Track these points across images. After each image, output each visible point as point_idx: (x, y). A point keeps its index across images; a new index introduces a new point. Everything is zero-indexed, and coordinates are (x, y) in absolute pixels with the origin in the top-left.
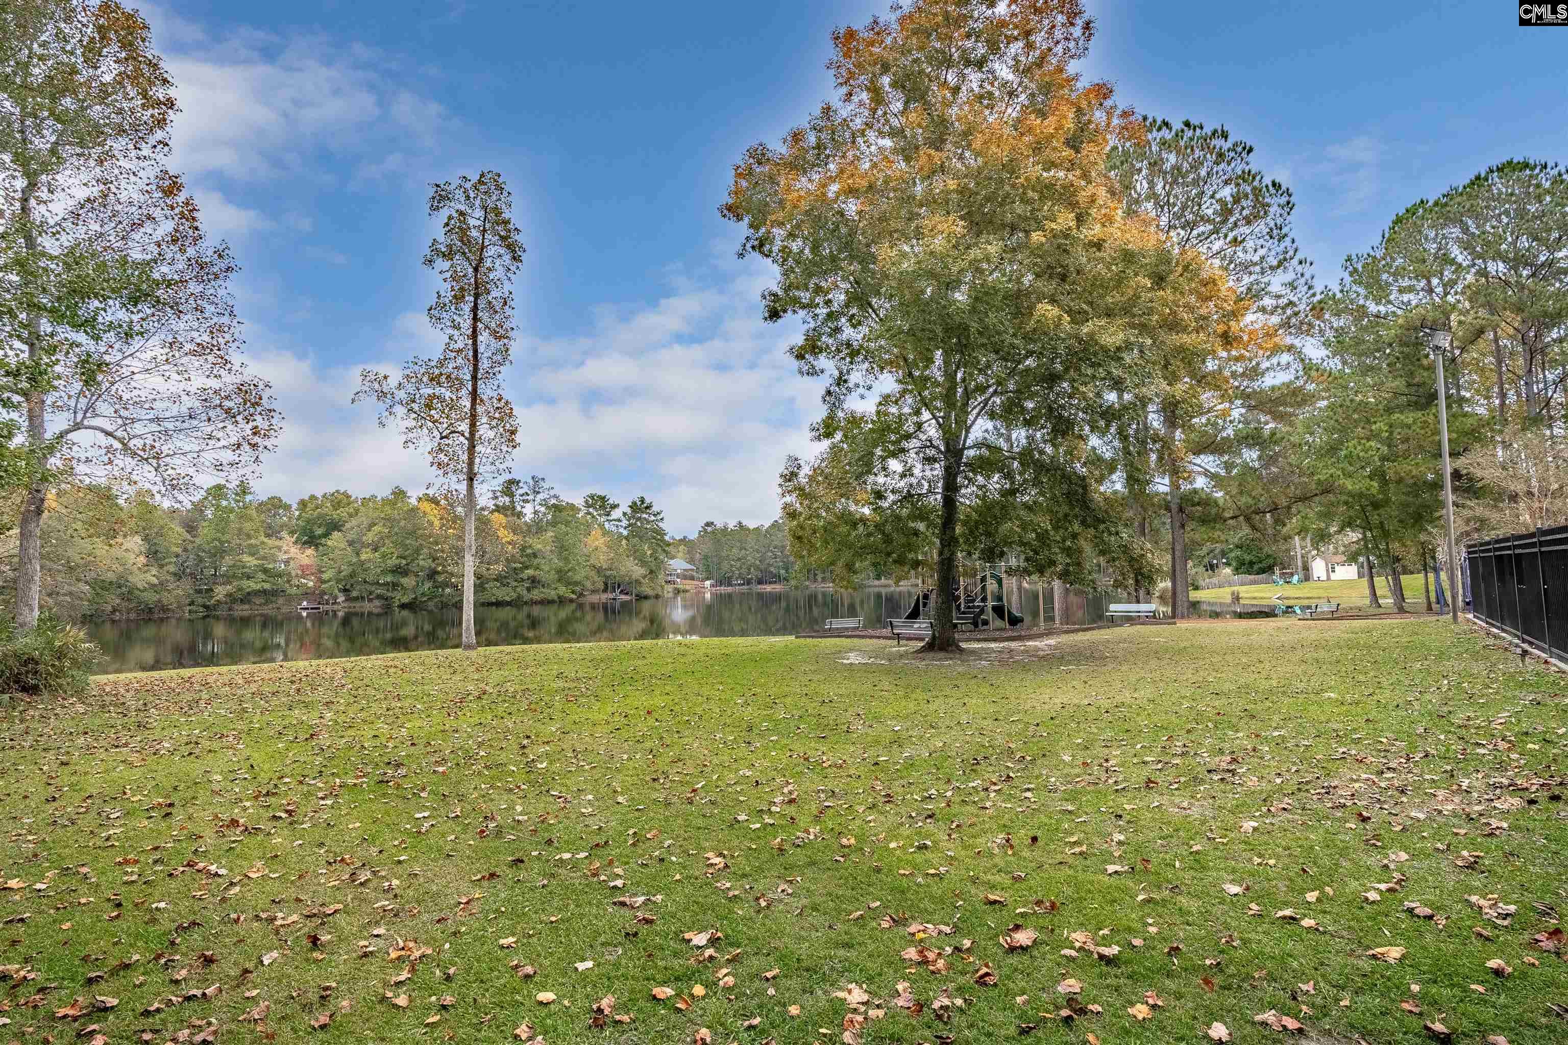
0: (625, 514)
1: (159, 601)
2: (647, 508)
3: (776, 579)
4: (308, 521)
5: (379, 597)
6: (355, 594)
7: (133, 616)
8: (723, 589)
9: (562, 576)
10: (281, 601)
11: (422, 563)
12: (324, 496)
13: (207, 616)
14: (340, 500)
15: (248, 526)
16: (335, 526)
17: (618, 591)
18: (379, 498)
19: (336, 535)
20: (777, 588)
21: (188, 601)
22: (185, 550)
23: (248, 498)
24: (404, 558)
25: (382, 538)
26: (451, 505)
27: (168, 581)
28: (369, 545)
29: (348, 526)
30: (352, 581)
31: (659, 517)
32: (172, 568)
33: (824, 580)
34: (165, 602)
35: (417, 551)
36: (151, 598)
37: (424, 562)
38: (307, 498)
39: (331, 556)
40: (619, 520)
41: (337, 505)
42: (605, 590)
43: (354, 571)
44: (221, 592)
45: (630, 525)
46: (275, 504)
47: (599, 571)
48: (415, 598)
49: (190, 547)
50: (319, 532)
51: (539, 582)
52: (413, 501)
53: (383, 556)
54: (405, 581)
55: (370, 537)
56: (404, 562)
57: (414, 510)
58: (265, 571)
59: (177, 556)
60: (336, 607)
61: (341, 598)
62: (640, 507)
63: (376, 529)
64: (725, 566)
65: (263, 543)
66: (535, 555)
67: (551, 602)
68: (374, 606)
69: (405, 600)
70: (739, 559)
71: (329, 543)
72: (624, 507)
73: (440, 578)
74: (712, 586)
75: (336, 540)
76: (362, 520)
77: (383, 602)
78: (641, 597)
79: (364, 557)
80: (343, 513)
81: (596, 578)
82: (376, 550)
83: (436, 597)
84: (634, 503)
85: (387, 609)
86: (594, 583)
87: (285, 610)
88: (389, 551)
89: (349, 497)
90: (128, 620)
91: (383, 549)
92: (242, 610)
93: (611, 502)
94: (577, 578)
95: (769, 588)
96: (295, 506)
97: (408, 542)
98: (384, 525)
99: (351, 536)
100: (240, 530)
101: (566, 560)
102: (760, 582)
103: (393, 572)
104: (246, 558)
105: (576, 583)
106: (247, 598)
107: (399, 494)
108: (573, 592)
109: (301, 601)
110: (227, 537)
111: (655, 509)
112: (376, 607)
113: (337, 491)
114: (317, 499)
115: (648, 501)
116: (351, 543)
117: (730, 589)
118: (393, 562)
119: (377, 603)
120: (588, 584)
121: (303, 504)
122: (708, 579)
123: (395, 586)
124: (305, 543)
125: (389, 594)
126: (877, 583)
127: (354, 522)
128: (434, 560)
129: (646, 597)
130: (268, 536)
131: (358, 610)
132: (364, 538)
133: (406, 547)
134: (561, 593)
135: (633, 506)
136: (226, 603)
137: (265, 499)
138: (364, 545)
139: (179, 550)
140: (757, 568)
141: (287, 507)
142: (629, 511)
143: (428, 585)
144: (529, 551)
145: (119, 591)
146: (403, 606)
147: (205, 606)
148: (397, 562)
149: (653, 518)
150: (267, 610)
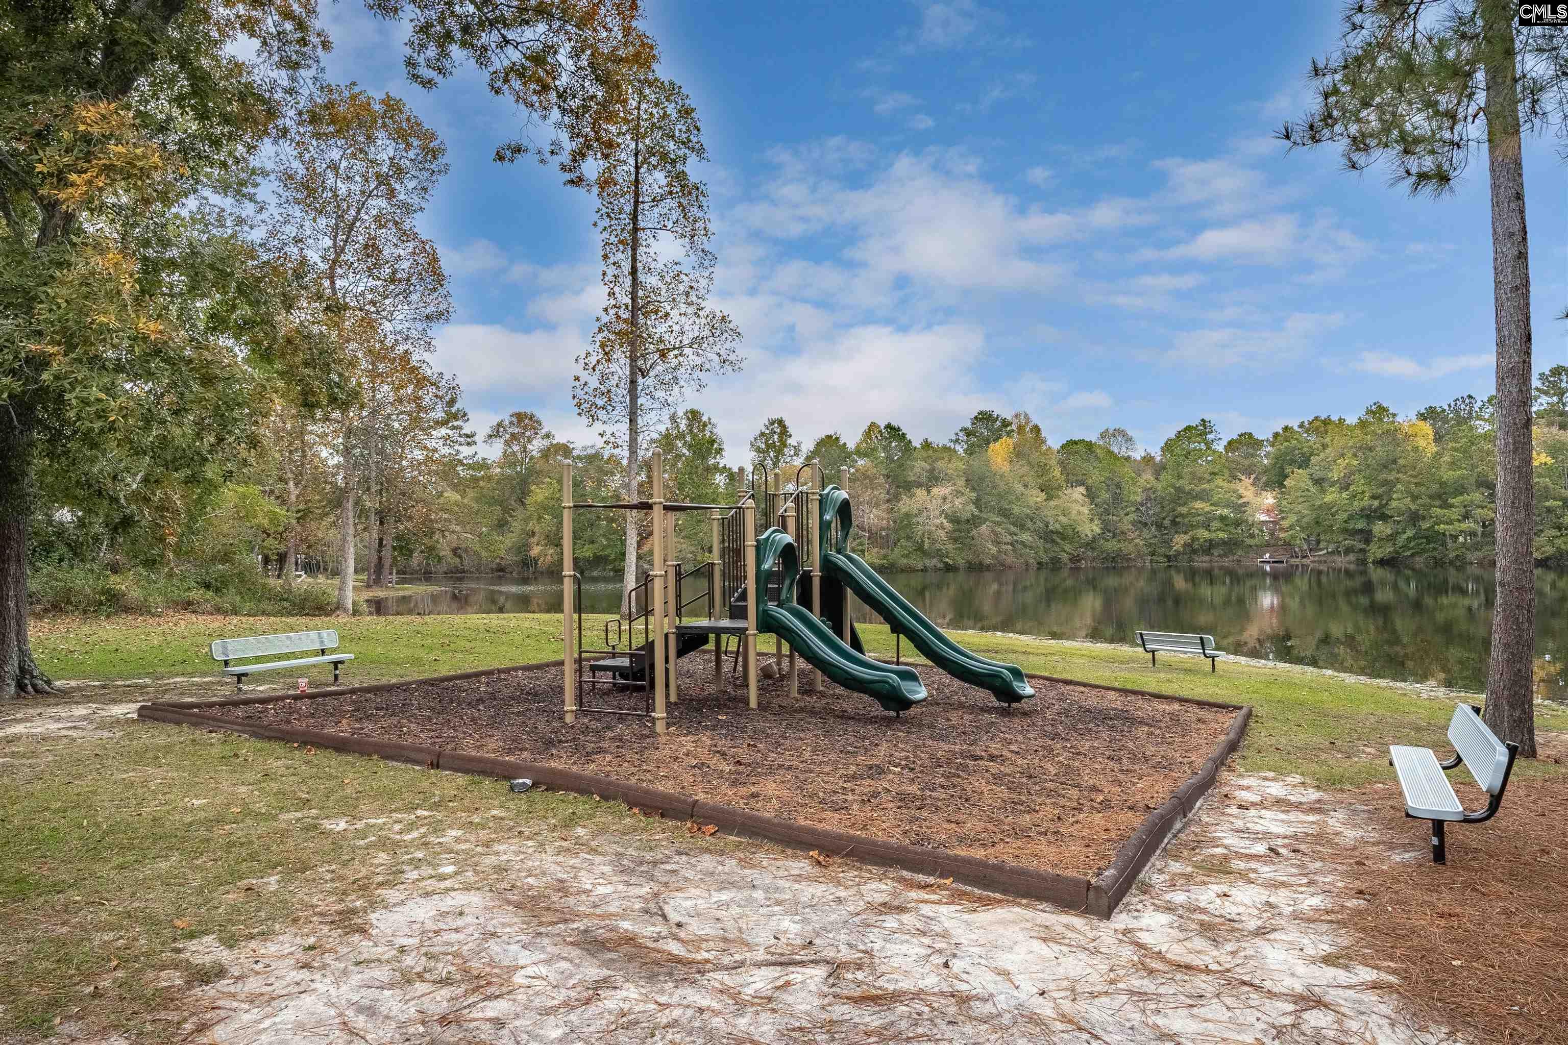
1: (1121, 550)
4: (1281, 457)
10: (1240, 552)
11: (1396, 504)
14: (1319, 428)
19: (1300, 471)
21: (1148, 551)
22: (1147, 499)
23: (1210, 437)
25: (1352, 473)
27: (1129, 528)
28: (1336, 482)
29: (1314, 459)
32: (1133, 517)
34: (1126, 552)
35: (1393, 488)
36: (1113, 545)
38: (1281, 430)
39: (1292, 498)
46: (1245, 442)
48: (1395, 552)
49: (1153, 495)
50: (1285, 469)
53: (1353, 496)
54: (1378, 528)
55: (1338, 473)
56: (1377, 503)
58: (1222, 518)
59: (1138, 504)
60: (1306, 561)
63: (1346, 461)
68: (1349, 562)
69: (1382, 554)
71: (1291, 482)
75: (1299, 478)
76: (1331, 450)
77: (1355, 556)
79: (1328, 498)
82: (1344, 488)
85: (1361, 567)
87: (1245, 563)
88: (1360, 490)
91: (1352, 487)
92: (1201, 562)
96: (1266, 441)
97: (1384, 477)
98: (1355, 456)
99: (1317, 472)
103: (1365, 516)
104: (1199, 505)
106: (1210, 546)
107: (1382, 411)
109: (1264, 552)
114: (1292, 429)
116: (1317, 482)
118: (1364, 503)
119: (1352, 557)
121: (1276, 438)
123: (1369, 535)
125: (1362, 546)
127: (1323, 455)
130: (1230, 478)
131: (1330, 565)
132: (1331, 474)
133: (1380, 484)
136: (1185, 553)
138: (1330, 483)
141: (1259, 444)
143: (1409, 534)
146: (1379, 562)
147: (1165, 556)
148: (1368, 503)
150: (1227, 562)
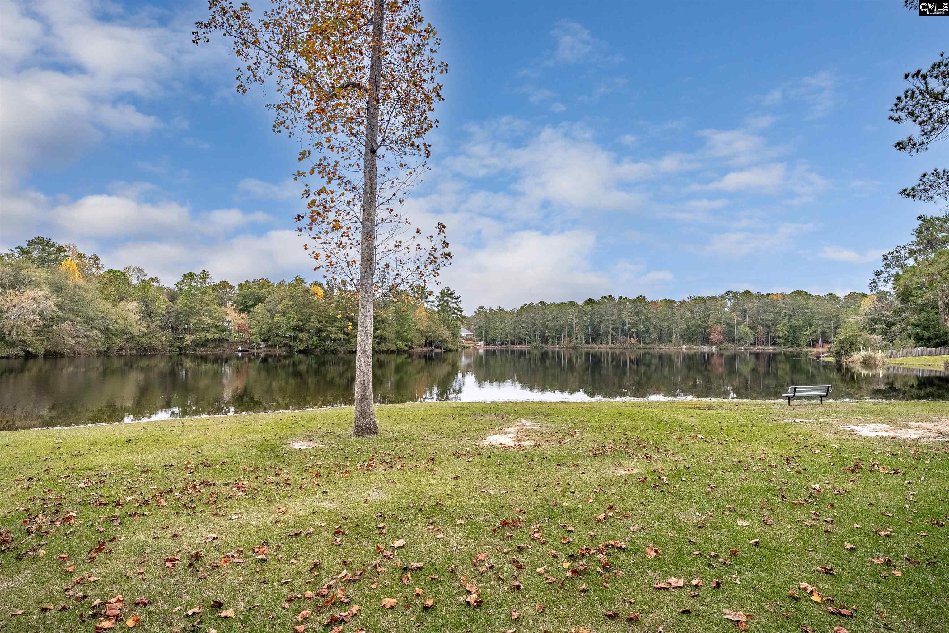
0: (437, 297)
1: (151, 343)
2: (452, 294)
3: (523, 342)
4: (244, 297)
5: (285, 345)
6: (270, 343)
7: (134, 352)
8: (492, 347)
9: (399, 335)
10: (226, 346)
11: (312, 324)
12: (254, 281)
13: (180, 354)
14: (264, 283)
15: (206, 298)
16: (259, 300)
17: (433, 346)
18: (287, 283)
19: (260, 304)
20: (524, 347)
21: (168, 344)
22: (169, 312)
23: (208, 281)
24: (301, 321)
25: (287, 308)
26: (331, 288)
27: (156, 331)
28: (280, 312)
29: (267, 300)
30: (269, 335)
31: (458, 300)
32: (159, 323)
33: (553, 343)
34: (154, 344)
35: (309, 316)
36: (145, 341)
37: (313, 324)
38: (243, 283)
39: (256, 318)
40: (433, 302)
41: (261, 287)
42: (426, 346)
43: (270, 329)
44: (189, 339)
45: (440, 305)
46: (224, 286)
47: (422, 333)
48: (308, 347)
49: (171, 311)
50: (250, 303)
51: (385, 339)
52: (308, 285)
53: (288, 319)
54: (301, 335)
55: (280, 307)
56: (301, 323)
57: (308, 290)
58: (216, 327)
59: (163, 315)
60: (259, 351)
61: (263, 345)
62: (447, 294)
63: (284, 302)
64: (492, 333)
65: (215, 309)
66: (382, 322)
67: (392, 352)
68: (283, 351)
69: (302, 347)
70: (501, 329)
71: (255, 310)
72: (437, 293)
73: (323, 334)
74: (484, 345)
75: (260, 308)
76: (276, 296)
77: (287, 348)
78: (447, 351)
79: (276, 319)
80: (265, 291)
81: (421, 338)
82: (284, 315)
83: (320, 346)
84: (443, 291)
85: (290, 354)
86: (419, 340)
87: (228, 352)
88: (292, 316)
89: (268, 282)
90: (131, 355)
91: (288, 315)
92: (202, 351)
93: (428, 290)
94: (409, 336)
95: (518, 347)
96: (236, 287)
97: (304, 311)
98: (289, 300)
99: (268, 307)
100: (201, 300)
101: (402, 325)
102: (513, 343)
103: (294, 329)
104: (204, 318)
105: (409, 340)
106: (206, 343)
107: (299, 280)
108: (406, 346)
109: (238, 346)
110: (193, 304)
111: (456, 295)
112: (283, 352)
113: (262, 279)
114: (249, 283)
115: (451, 290)
116: (269, 311)
117: (494, 347)
118: (294, 323)
119: (284, 349)
120: (416, 341)
121: (241, 286)
122: (481, 341)
123: (295, 338)
124: (240, 310)
125: (292, 344)
126: (586, 346)
127: (271, 298)
128: (319, 323)
129: (450, 351)
130: (220, 305)
131: (273, 353)
132: (277, 308)
133: (302, 314)
134: (399, 346)
135: (442, 293)
136: (192, 346)
137: (218, 282)
138: (277, 312)
139: (164, 312)
140: (512, 335)
141: (232, 288)
142: (439, 295)
143: (315, 338)
144: (379, 319)
145: (125, 336)
146: (300, 352)
147: (179, 348)
148: (297, 323)
149: (454, 300)
150: (217, 351)
